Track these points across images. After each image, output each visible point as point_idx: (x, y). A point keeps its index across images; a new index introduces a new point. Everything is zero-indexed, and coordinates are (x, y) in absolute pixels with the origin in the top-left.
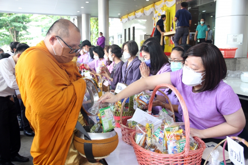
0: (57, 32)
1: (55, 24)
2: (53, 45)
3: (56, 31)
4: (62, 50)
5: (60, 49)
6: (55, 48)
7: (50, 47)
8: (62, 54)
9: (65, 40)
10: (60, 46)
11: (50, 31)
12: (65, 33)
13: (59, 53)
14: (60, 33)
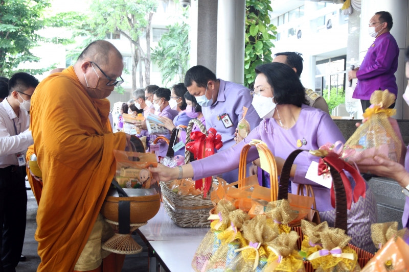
0: (94, 56)
1: (91, 46)
2: (85, 73)
3: (92, 55)
4: (97, 80)
5: (94, 79)
6: (88, 78)
7: (81, 75)
8: (97, 86)
9: (102, 67)
10: (96, 75)
11: (84, 55)
12: (103, 60)
13: (92, 84)
14: (97, 59)
